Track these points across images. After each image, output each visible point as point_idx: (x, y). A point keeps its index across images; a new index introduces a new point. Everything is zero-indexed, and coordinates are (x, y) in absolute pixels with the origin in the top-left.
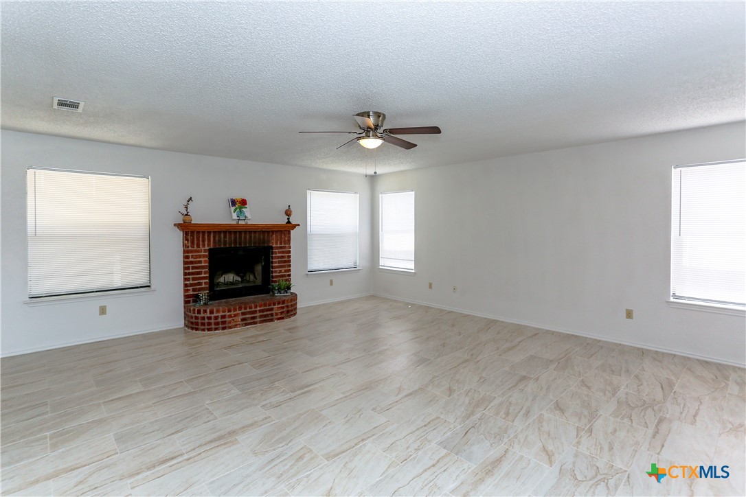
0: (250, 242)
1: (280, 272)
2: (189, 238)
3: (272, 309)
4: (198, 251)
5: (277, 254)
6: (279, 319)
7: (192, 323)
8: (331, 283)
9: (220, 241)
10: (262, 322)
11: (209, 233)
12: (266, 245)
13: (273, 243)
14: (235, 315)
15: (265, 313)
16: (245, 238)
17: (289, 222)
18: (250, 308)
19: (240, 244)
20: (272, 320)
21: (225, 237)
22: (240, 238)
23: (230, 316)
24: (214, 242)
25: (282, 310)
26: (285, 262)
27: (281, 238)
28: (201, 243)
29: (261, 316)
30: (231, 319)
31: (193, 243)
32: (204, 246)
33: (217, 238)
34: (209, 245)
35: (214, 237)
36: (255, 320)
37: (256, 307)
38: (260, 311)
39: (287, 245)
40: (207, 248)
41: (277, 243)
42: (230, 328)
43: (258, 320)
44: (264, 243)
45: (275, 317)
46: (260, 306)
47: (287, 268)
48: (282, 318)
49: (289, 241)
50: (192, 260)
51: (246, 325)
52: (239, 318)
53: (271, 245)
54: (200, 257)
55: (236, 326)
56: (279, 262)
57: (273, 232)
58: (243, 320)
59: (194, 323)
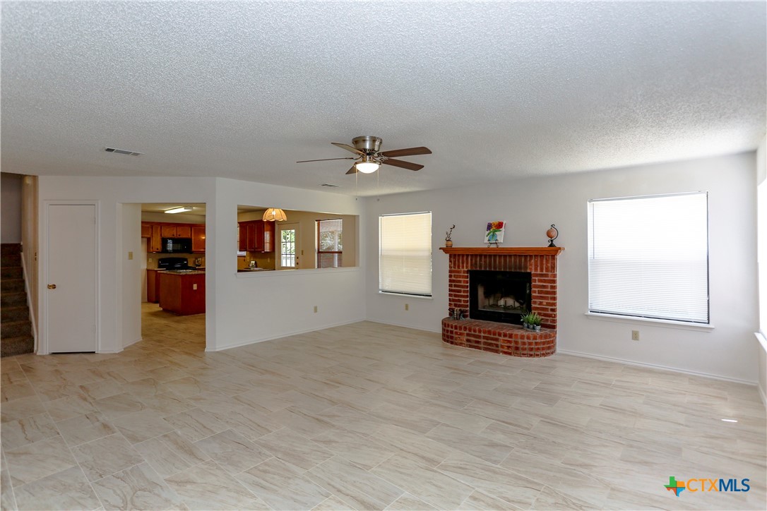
0: (505, 267)
1: (541, 303)
2: (452, 260)
3: (497, 340)
4: (458, 272)
5: (536, 282)
6: (505, 353)
7: (448, 336)
8: (635, 336)
9: (476, 264)
10: (486, 349)
11: (467, 256)
12: (523, 271)
13: (531, 269)
14: (461, 334)
15: (490, 341)
16: (500, 263)
17: (552, 245)
18: (475, 331)
19: (495, 267)
20: (497, 351)
21: (480, 260)
22: (495, 261)
23: (456, 333)
24: (471, 265)
25: (509, 345)
26: (548, 293)
27: (542, 264)
28: (461, 265)
29: (485, 343)
30: (457, 336)
31: (455, 264)
32: (463, 267)
33: (474, 261)
34: (467, 267)
35: (471, 260)
36: (479, 345)
37: (480, 331)
38: (484, 337)
39: (550, 273)
40: (465, 269)
41: (536, 269)
42: (456, 344)
43: (482, 346)
44: (520, 268)
45: (500, 349)
46: (484, 333)
47: (550, 301)
48: (510, 354)
49: (553, 268)
50: (454, 279)
51: (471, 346)
52: (465, 338)
53: (529, 271)
54: (460, 277)
55: (461, 344)
56: (539, 292)
57: (531, 256)
58: (468, 340)
59: (449, 336)
